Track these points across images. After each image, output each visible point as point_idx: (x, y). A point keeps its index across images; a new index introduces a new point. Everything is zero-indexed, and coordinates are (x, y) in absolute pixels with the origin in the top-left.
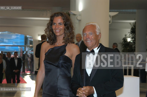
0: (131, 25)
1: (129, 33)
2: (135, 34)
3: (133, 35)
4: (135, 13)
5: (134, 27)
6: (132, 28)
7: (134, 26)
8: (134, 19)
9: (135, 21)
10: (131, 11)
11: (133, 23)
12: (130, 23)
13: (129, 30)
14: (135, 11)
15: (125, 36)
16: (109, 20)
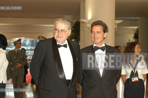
0: (134, 31)
1: (133, 39)
2: (138, 39)
3: (136, 40)
4: (137, 20)
5: (137, 33)
6: (135, 34)
7: (137, 31)
8: (137, 26)
9: (138, 27)
10: (134, 18)
11: (136, 29)
12: (133, 29)
13: (133, 35)
14: (138, 18)
15: (129, 40)
16: (115, 27)
